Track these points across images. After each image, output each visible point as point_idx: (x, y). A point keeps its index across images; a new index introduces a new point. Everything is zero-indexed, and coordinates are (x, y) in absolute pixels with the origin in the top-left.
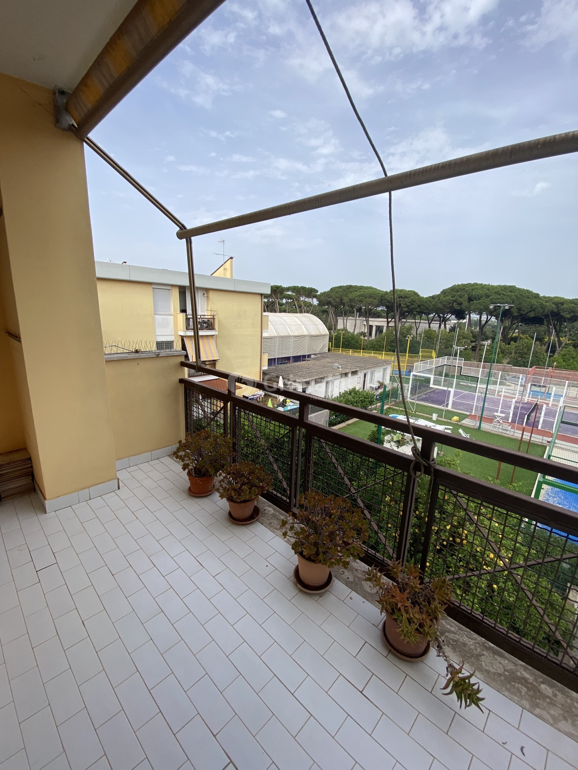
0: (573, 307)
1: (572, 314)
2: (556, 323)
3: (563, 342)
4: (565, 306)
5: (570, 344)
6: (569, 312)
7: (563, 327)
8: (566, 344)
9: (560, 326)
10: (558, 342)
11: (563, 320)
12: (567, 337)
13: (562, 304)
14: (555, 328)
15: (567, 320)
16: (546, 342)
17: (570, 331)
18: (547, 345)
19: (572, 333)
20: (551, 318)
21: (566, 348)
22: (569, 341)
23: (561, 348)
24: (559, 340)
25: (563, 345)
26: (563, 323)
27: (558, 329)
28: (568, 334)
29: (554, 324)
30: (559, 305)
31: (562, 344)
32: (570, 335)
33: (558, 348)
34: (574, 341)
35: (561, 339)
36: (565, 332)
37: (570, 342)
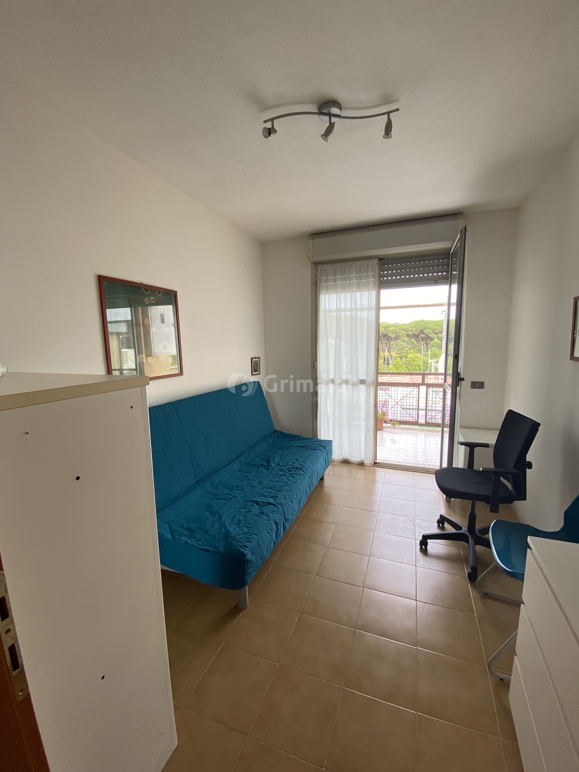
0: (395, 329)
1: (395, 335)
2: (386, 342)
3: (393, 356)
4: (390, 329)
5: (397, 357)
6: (393, 333)
7: (391, 345)
8: (395, 357)
9: (389, 344)
10: (390, 356)
11: (390, 339)
12: (395, 351)
13: (388, 327)
14: (386, 346)
15: (393, 340)
16: (382, 357)
17: (396, 347)
18: (383, 359)
19: (398, 349)
20: (382, 338)
21: (396, 360)
22: (396, 354)
23: (392, 360)
24: (390, 355)
25: (393, 358)
26: (391, 341)
27: (388, 346)
28: (395, 350)
29: (385, 342)
30: (386, 328)
31: (392, 358)
32: (397, 350)
33: (391, 361)
34: (400, 354)
35: (391, 354)
36: (393, 348)
37: (397, 355)
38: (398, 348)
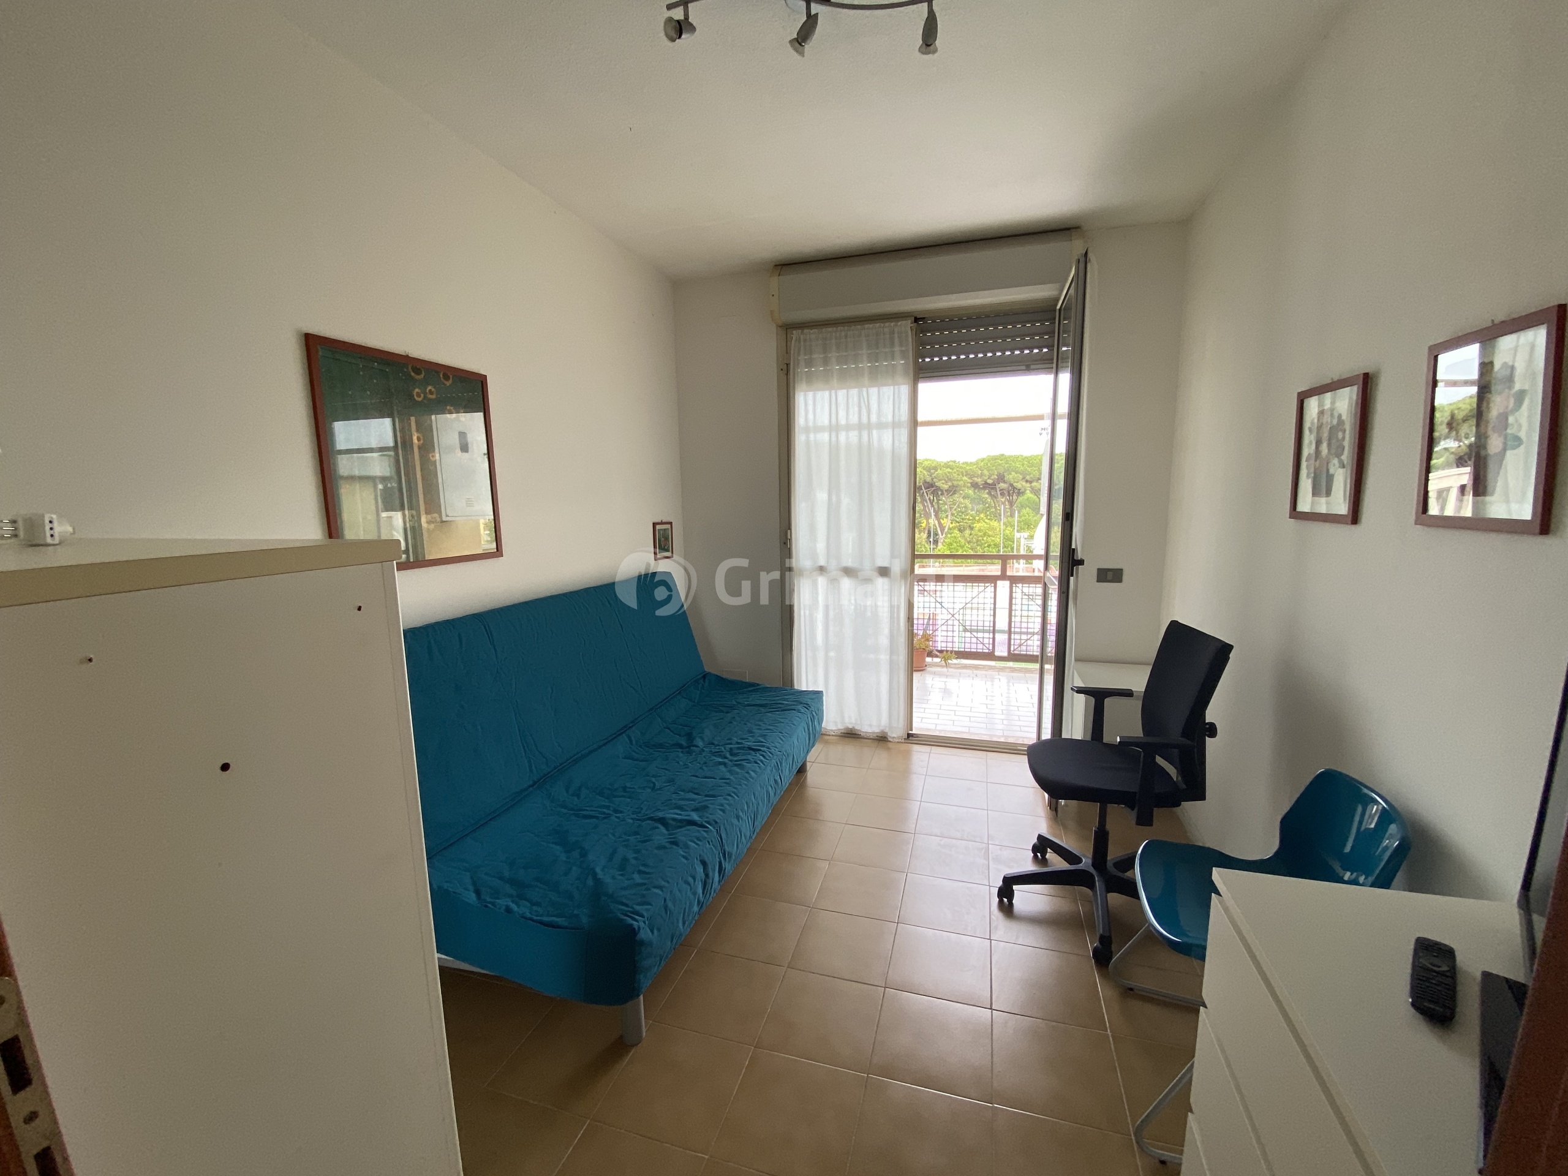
0: (949, 472)
1: (950, 484)
2: (932, 498)
3: (945, 527)
4: (939, 471)
5: (954, 528)
6: (945, 480)
7: (942, 504)
8: (950, 529)
9: (938, 503)
10: (940, 526)
11: (940, 493)
12: (949, 518)
13: (935, 468)
14: (932, 506)
15: (945, 493)
16: (924, 529)
17: (951, 508)
18: (926, 532)
19: (954, 512)
20: (925, 491)
21: (951, 534)
22: (952, 523)
23: (944, 535)
24: (940, 523)
25: (946, 530)
26: (941, 497)
27: (936, 507)
28: (949, 514)
29: (930, 499)
30: (932, 471)
31: (944, 529)
32: (952, 514)
33: (941, 536)
34: (959, 523)
35: (942, 522)
36: (946, 511)
37: (954, 525)
38: (955, 510)
